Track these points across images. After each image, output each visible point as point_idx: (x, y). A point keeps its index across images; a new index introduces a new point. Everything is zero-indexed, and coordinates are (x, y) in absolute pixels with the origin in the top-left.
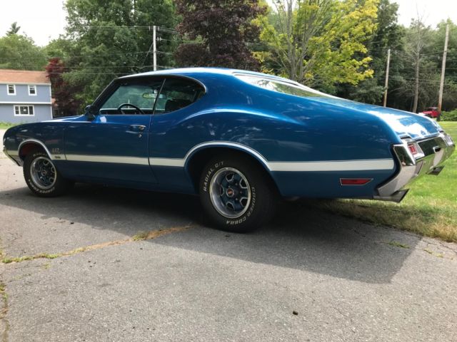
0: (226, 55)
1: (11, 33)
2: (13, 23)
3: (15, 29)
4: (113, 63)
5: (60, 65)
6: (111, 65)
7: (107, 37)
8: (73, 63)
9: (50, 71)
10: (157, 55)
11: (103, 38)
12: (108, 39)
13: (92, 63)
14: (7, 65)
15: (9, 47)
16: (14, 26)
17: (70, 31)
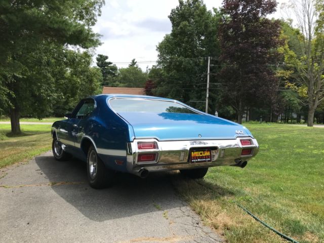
0: (250, 75)
1: (131, 65)
2: (133, 59)
3: (134, 63)
4: (181, 82)
5: (152, 84)
6: (179, 83)
7: (178, 66)
8: (159, 83)
9: (146, 88)
10: (210, 76)
11: (175, 67)
12: (178, 67)
13: (168, 83)
14: (126, 84)
15: (128, 74)
16: (133, 61)
17: (159, 63)
